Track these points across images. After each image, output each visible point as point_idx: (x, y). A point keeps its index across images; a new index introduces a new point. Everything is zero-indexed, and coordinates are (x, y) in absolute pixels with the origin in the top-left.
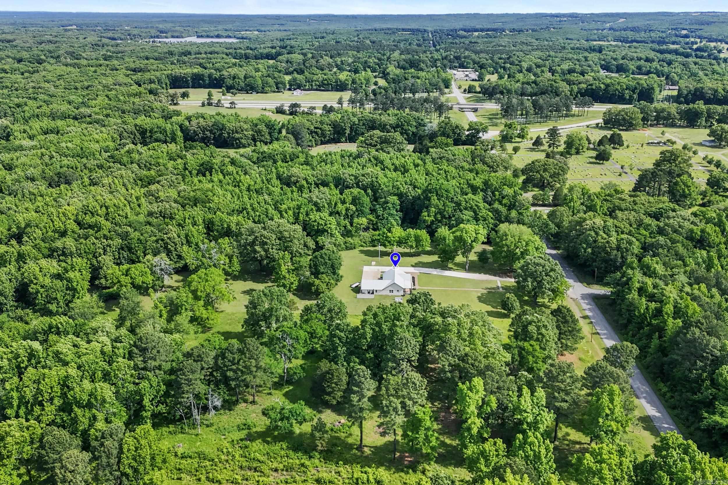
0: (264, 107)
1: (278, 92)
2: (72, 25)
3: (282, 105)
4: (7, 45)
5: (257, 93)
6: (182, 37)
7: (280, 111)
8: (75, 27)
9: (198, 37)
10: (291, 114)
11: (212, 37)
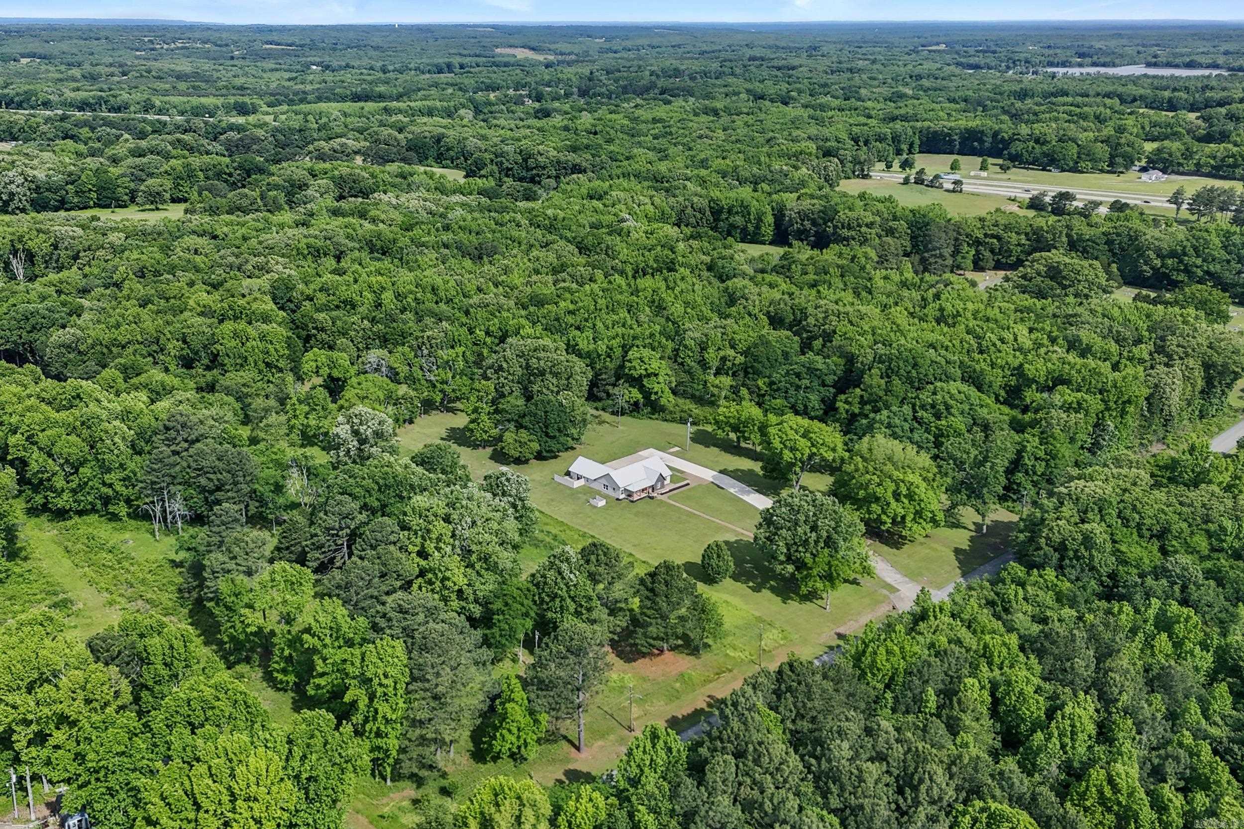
0: (1013, 195)
1: (1108, 172)
2: (938, 44)
3: (1044, 194)
4: (779, 73)
5: (1063, 170)
6: (1114, 65)
7: (1035, 204)
8: (942, 47)
9: (1149, 65)
10: (1055, 212)
11: (1177, 66)
